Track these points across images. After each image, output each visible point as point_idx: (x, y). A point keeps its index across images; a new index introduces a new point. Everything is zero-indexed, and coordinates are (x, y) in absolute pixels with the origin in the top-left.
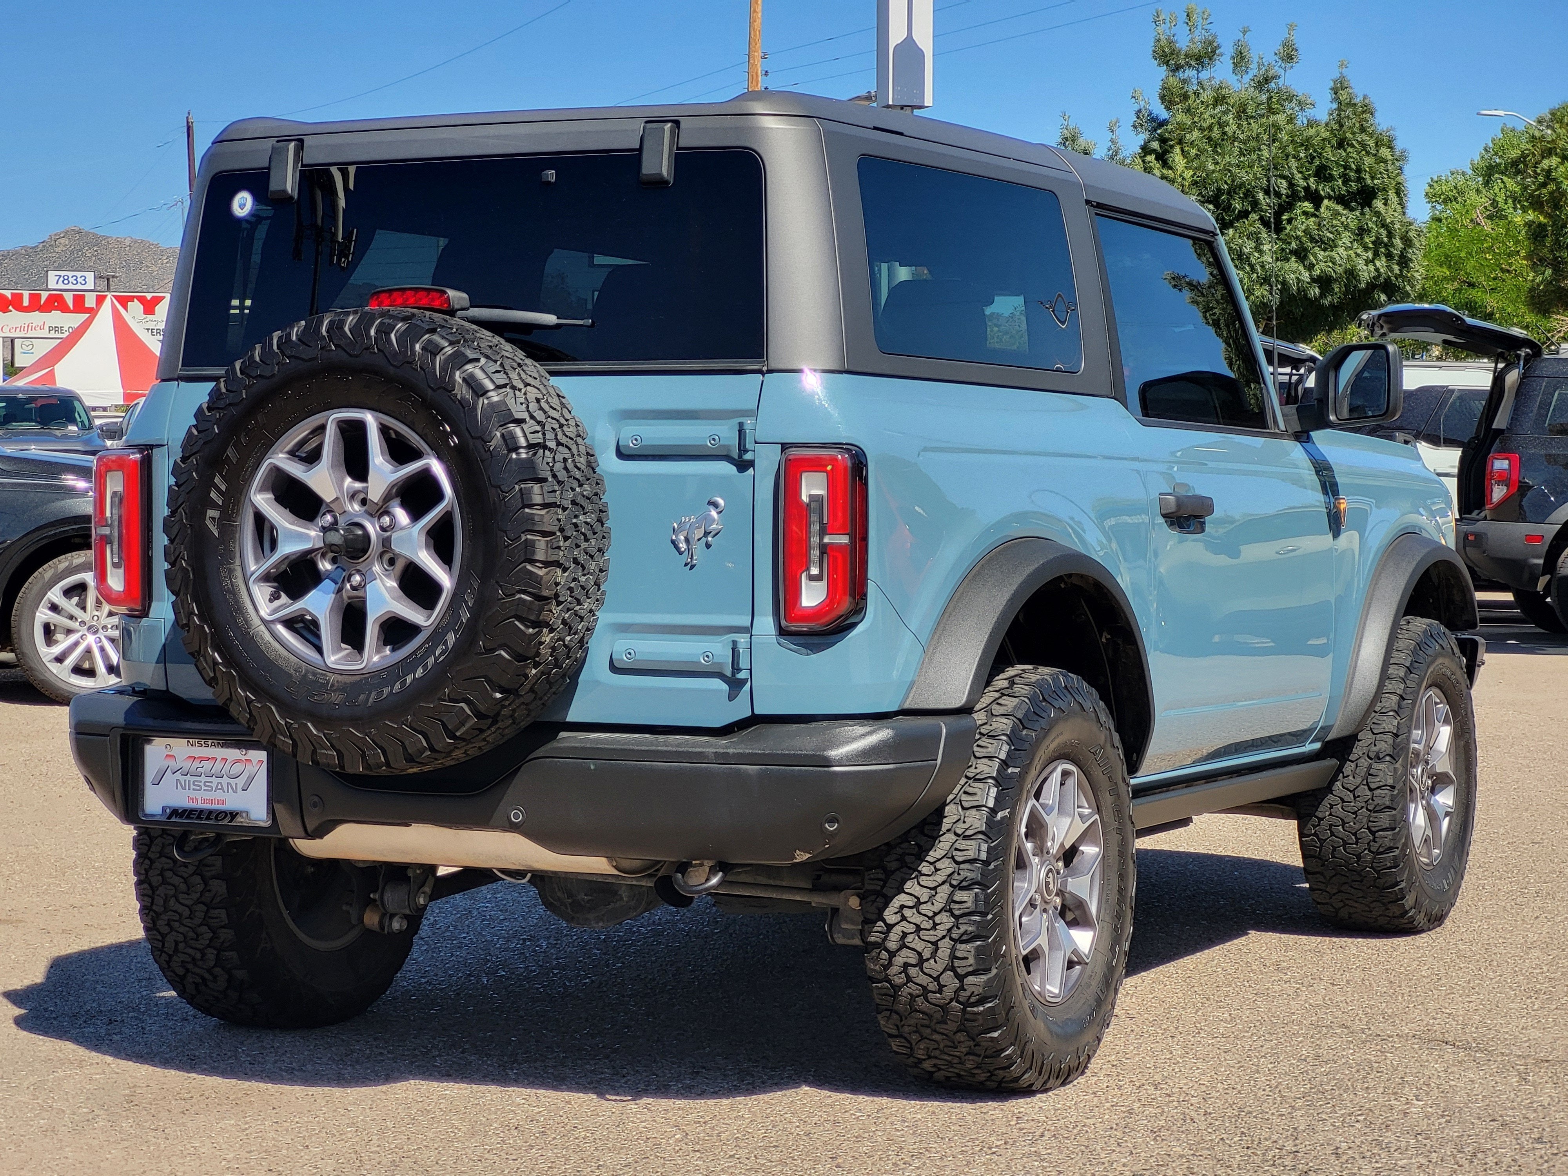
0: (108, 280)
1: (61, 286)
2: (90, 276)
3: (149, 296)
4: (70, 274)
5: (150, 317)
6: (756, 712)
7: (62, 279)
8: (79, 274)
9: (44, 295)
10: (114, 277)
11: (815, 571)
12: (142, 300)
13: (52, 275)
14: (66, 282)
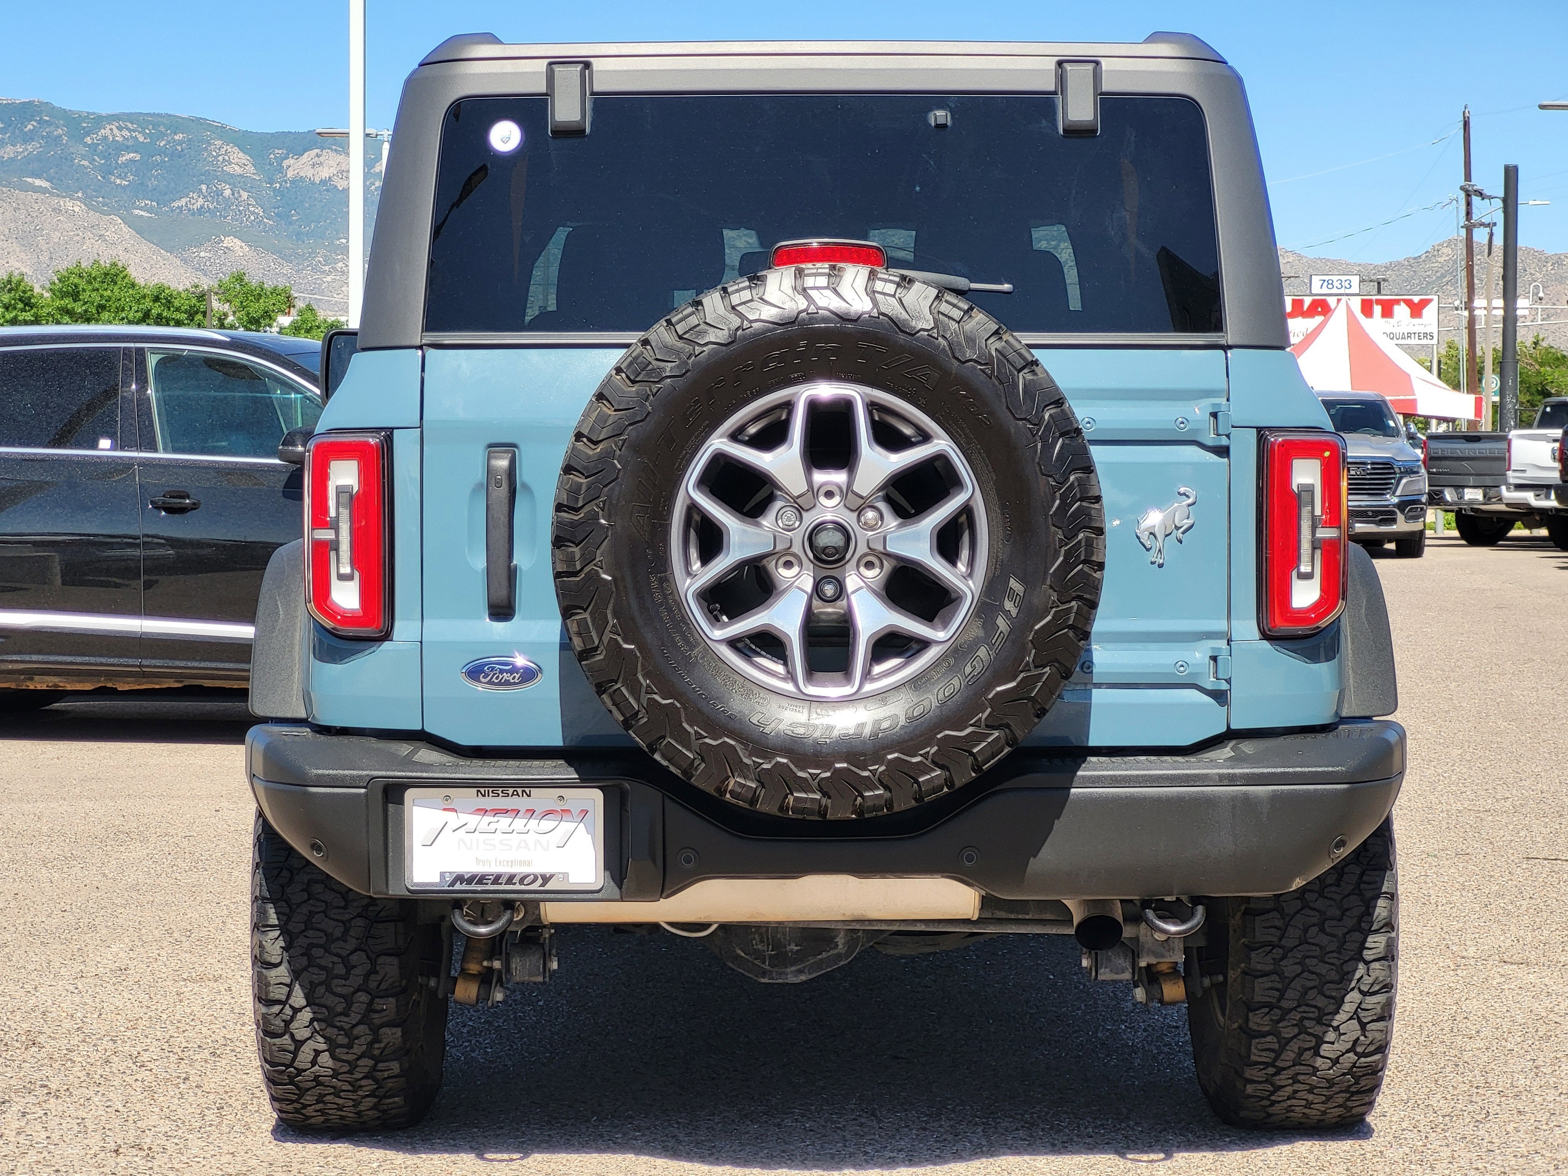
0: (1379, 283)
1: (1325, 290)
2: (1355, 280)
3: (1416, 299)
4: (1335, 278)
5: (1417, 321)
6: (1233, 727)
7: (1326, 283)
8: (1343, 278)
9: (1308, 301)
10: (1384, 280)
11: (1305, 568)
12: (1409, 303)
13: (1316, 280)
14: (1330, 286)
